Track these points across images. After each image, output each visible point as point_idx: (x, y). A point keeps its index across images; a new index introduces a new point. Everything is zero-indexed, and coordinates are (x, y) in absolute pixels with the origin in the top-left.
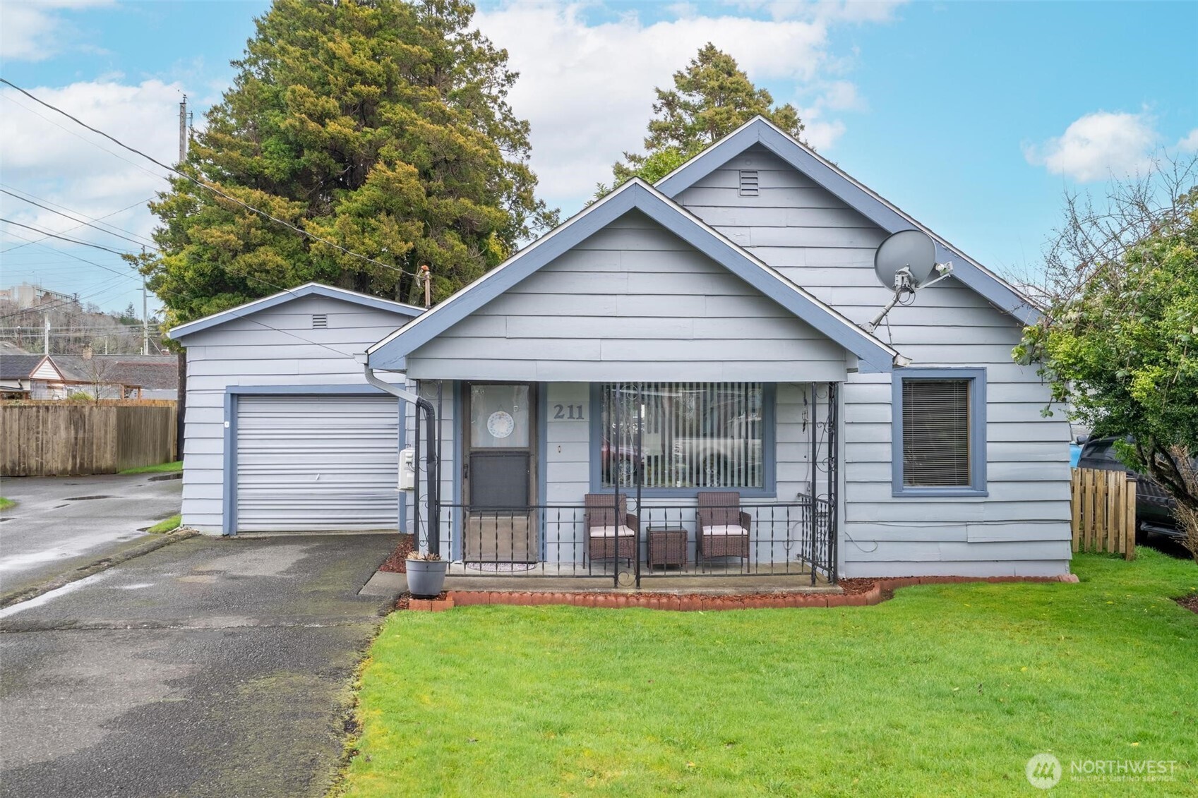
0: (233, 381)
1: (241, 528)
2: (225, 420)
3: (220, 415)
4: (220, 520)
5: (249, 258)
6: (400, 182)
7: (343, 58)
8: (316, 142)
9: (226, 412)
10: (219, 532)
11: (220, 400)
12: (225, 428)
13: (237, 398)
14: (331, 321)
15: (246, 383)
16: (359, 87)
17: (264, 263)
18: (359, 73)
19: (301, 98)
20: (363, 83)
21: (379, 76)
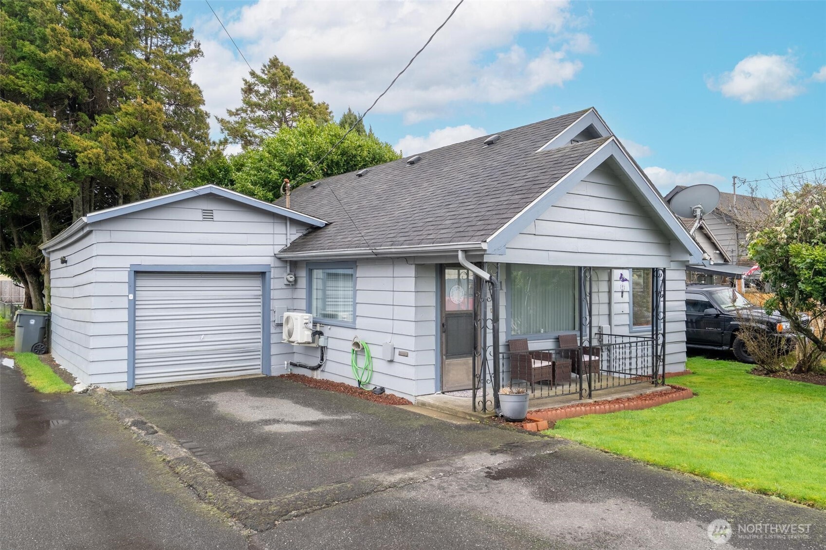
0: (137, 261)
1: (138, 382)
2: (129, 293)
3: (124, 289)
4: (125, 377)
5: (17, 158)
6: (154, 114)
7: (95, 12)
8: (77, 73)
9: (130, 286)
10: (124, 387)
11: (124, 276)
12: (129, 300)
13: (139, 273)
14: (217, 215)
15: (148, 262)
16: (105, 37)
17: (35, 165)
18: (106, 26)
19: (62, 36)
20: (109, 34)
21: (121, 32)
